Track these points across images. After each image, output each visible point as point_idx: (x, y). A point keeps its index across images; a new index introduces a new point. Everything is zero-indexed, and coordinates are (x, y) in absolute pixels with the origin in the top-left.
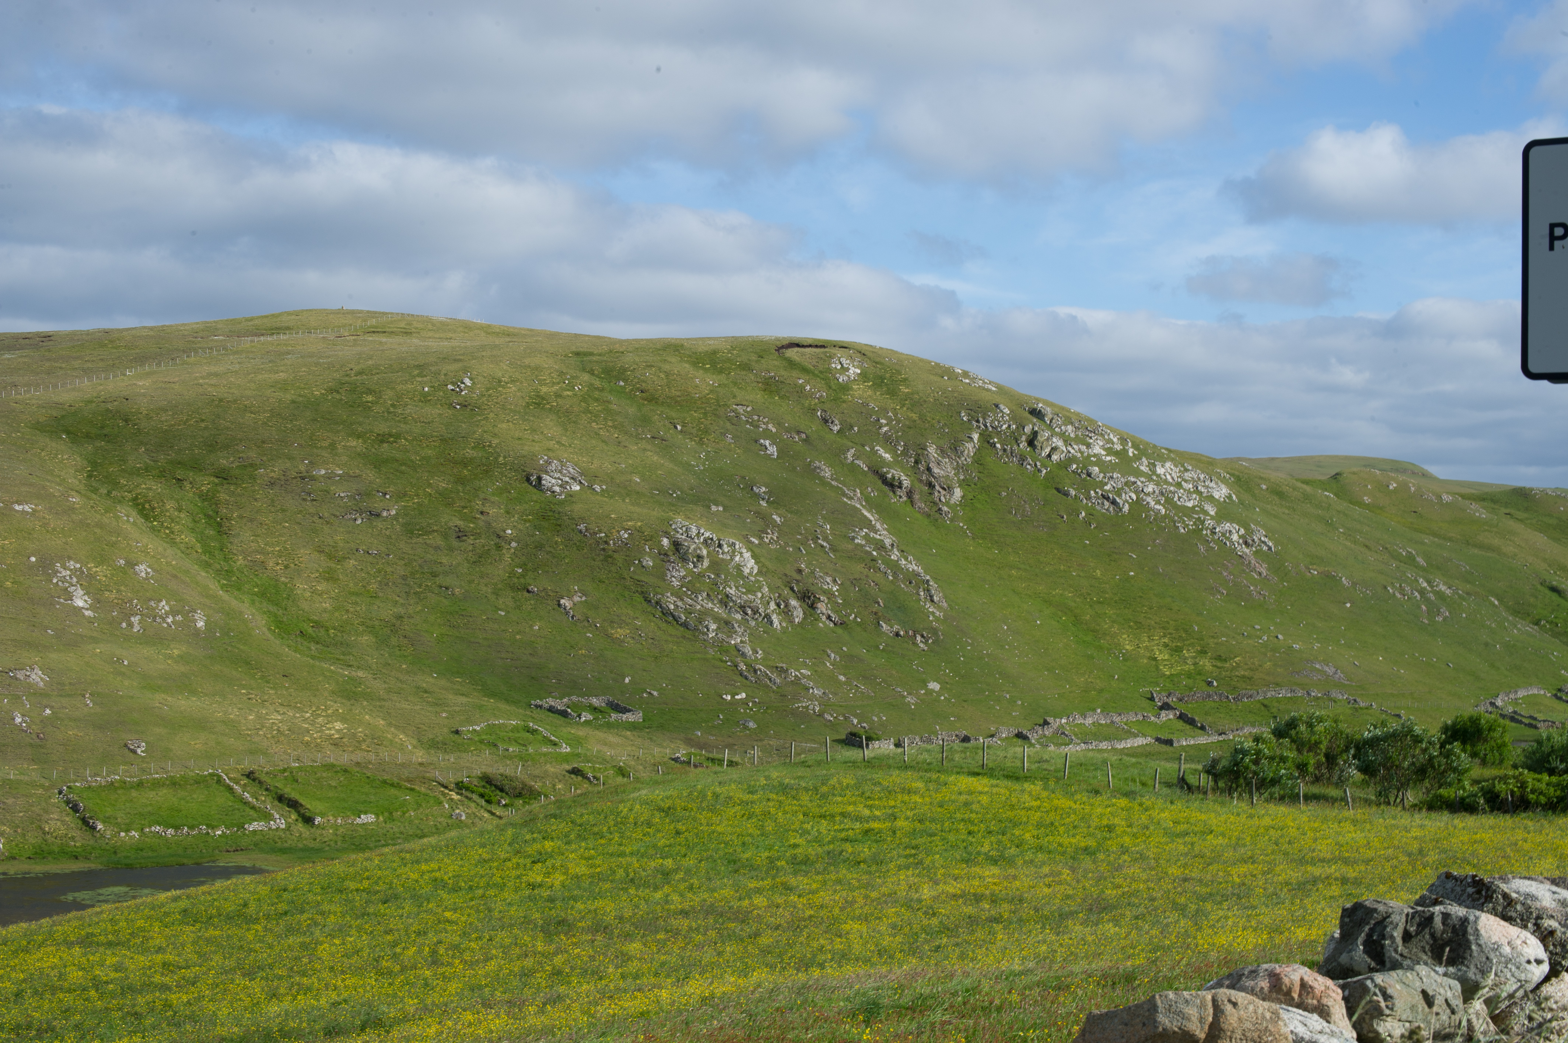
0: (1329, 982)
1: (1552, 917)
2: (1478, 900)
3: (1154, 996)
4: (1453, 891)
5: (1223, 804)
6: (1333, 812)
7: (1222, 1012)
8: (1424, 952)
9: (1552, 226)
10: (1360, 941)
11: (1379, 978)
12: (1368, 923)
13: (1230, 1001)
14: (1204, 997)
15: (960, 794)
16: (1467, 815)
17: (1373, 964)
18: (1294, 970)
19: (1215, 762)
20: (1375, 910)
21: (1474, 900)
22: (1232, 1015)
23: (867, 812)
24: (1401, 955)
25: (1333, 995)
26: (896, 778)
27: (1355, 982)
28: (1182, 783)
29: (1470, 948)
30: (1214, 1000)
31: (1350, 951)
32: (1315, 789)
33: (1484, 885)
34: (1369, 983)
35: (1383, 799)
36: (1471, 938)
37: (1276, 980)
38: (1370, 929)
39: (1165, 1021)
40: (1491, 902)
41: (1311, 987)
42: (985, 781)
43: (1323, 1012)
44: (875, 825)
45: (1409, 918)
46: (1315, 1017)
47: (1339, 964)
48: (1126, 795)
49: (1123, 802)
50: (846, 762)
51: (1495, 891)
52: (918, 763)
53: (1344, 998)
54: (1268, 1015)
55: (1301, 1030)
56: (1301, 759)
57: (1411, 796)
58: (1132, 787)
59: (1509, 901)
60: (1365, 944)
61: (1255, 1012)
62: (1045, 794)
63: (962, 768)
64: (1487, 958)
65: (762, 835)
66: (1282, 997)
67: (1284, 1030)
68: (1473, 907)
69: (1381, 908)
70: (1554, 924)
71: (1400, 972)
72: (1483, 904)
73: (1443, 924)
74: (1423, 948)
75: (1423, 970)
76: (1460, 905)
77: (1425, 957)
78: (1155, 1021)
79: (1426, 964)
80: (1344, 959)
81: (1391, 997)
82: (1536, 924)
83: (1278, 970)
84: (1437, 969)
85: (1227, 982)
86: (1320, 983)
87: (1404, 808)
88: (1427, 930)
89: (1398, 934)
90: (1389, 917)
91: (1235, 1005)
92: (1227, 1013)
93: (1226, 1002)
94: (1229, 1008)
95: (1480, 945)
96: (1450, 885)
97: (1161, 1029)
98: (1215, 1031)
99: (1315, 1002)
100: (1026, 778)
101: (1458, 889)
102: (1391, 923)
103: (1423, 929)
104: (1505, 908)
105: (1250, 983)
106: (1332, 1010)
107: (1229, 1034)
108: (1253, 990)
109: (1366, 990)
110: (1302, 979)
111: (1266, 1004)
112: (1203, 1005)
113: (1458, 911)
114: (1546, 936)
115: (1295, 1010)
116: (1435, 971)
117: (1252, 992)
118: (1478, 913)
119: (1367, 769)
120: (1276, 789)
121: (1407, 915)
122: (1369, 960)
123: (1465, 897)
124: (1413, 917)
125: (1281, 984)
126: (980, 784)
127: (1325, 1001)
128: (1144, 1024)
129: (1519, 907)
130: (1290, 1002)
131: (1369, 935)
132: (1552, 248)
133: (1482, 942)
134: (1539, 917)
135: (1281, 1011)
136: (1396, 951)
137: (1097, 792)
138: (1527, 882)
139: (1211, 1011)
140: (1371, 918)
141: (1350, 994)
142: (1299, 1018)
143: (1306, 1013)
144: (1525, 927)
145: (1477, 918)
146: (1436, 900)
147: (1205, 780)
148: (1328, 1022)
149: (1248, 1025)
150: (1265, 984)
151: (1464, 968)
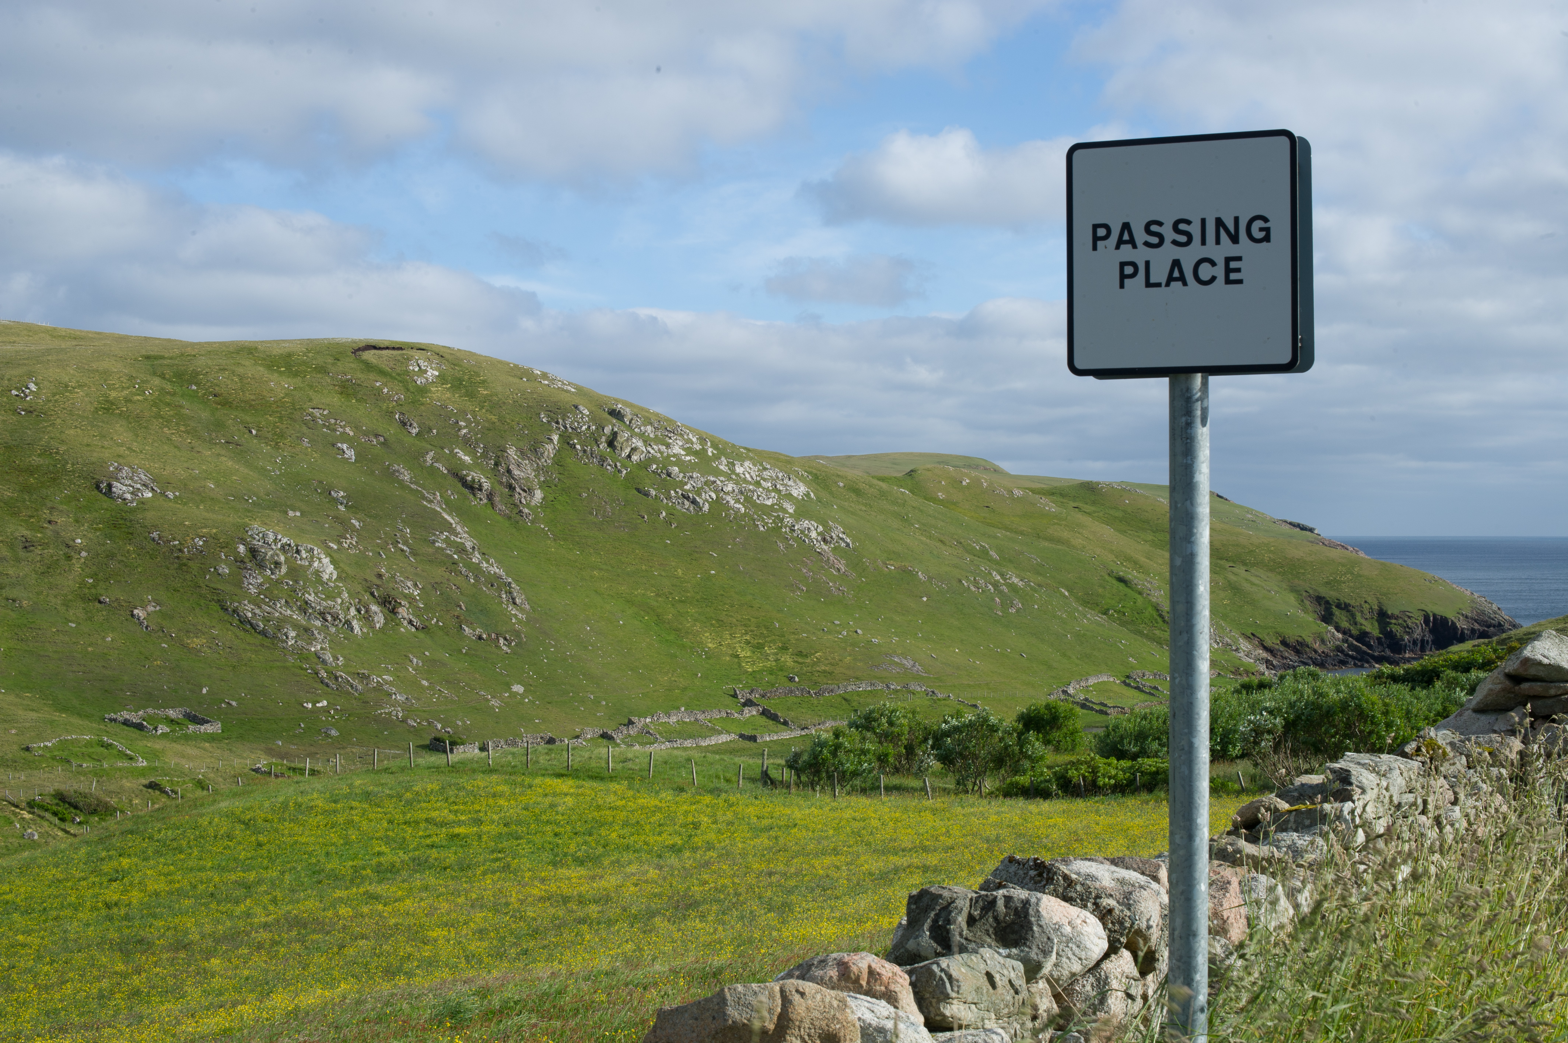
0: (897, 969)
1: (1111, 896)
2: (1040, 882)
3: (722, 990)
4: (1016, 874)
5: (806, 797)
6: (912, 802)
7: (790, 1002)
8: (989, 935)
9: (1095, 227)
10: (926, 927)
11: (944, 962)
12: (933, 909)
13: (797, 991)
14: (772, 988)
15: (546, 795)
16: (1041, 800)
17: (939, 949)
18: (862, 958)
19: (797, 755)
20: (940, 896)
21: (1036, 883)
22: (800, 1004)
23: (452, 817)
24: (966, 939)
25: (900, 981)
26: (481, 781)
27: (921, 967)
28: (766, 779)
29: (1032, 930)
30: (782, 991)
31: (917, 937)
32: (896, 780)
33: (1045, 867)
34: (935, 967)
35: (961, 788)
36: (1033, 919)
37: (844, 968)
38: (936, 915)
39: (734, 1013)
40: (1052, 884)
41: (879, 974)
42: (571, 782)
43: (891, 998)
44: (461, 830)
45: (973, 902)
46: (883, 1003)
47: (907, 951)
48: (711, 792)
49: (707, 799)
50: (429, 768)
51: (1055, 873)
52: (502, 766)
53: (911, 984)
54: (835, 1003)
55: (869, 1017)
56: (881, 750)
57: (989, 784)
58: (716, 783)
59: (1069, 882)
60: (931, 930)
61: (823, 1001)
62: (630, 793)
63: (546, 770)
64: (1049, 938)
65: (346, 844)
66: (851, 986)
67: (852, 1017)
68: (1036, 890)
69: (946, 894)
70: (1112, 903)
71: (965, 955)
72: (1044, 886)
73: (1006, 907)
74: (987, 931)
75: (986, 952)
76: (1022, 888)
77: (989, 940)
78: (725, 1014)
79: (990, 946)
80: (911, 945)
81: (957, 981)
82: (1095, 904)
83: (846, 959)
84: (1001, 951)
85: (797, 973)
86: (889, 970)
87: (981, 796)
88: (990, 914)
89: (962, 920)
90: (953, 902)
91: (802, 994)
92: (795, 1003)
93: (794, 992)
94: (797, 998)
95: (1041, 926)
96: (1013, 868)
97: (730, 1022)
98: (784, 1022)
99: (883, 988)
100: (612, 779)
101: (1021, 872)
102: (956, 908)
103: (987, 913)
104: (1065, 889)
105: (819, 973)
106: (900, 996)
107: (797, 1023)
108: (822, 979)
109: (932, 973)
110: (870, 967)
111: (833, 993)
112: (771, 996)
113: (1020, 893)
114: (1104, 915)
115: (862, 997)
116: (998, 953)
117: (820, 981)
118: (1039, 895)
119: (946, 759)
120: (857, 782)
121: (971, 899)
122: (935, 945)
123: (1027, 879)
124: (977, 902)
125: (850, 972)
126: (566, 785)
127: (892, 987)
128: (714, 1018)
129: (1079, 888)
130: (859, 989)
131: (935, 921)
132: (1095, 248)
133: (1042, 923)
134: (1098, 897)
135: (848, 999)
136: (961, 935)
137: (682, 790)
138: (1087, 863)
139: (779, 1002)
140: (936, 904)
141: (917, 979)
142: (867, 1004)
143: (874, 1000)
144: (1085, 907)
145: (1039, 900)
146: (1000, 883)
147: (788, 775)
148: (896, 1007)
149: (816, 1014)
150: (833, 973)
151: (1027, 949)
